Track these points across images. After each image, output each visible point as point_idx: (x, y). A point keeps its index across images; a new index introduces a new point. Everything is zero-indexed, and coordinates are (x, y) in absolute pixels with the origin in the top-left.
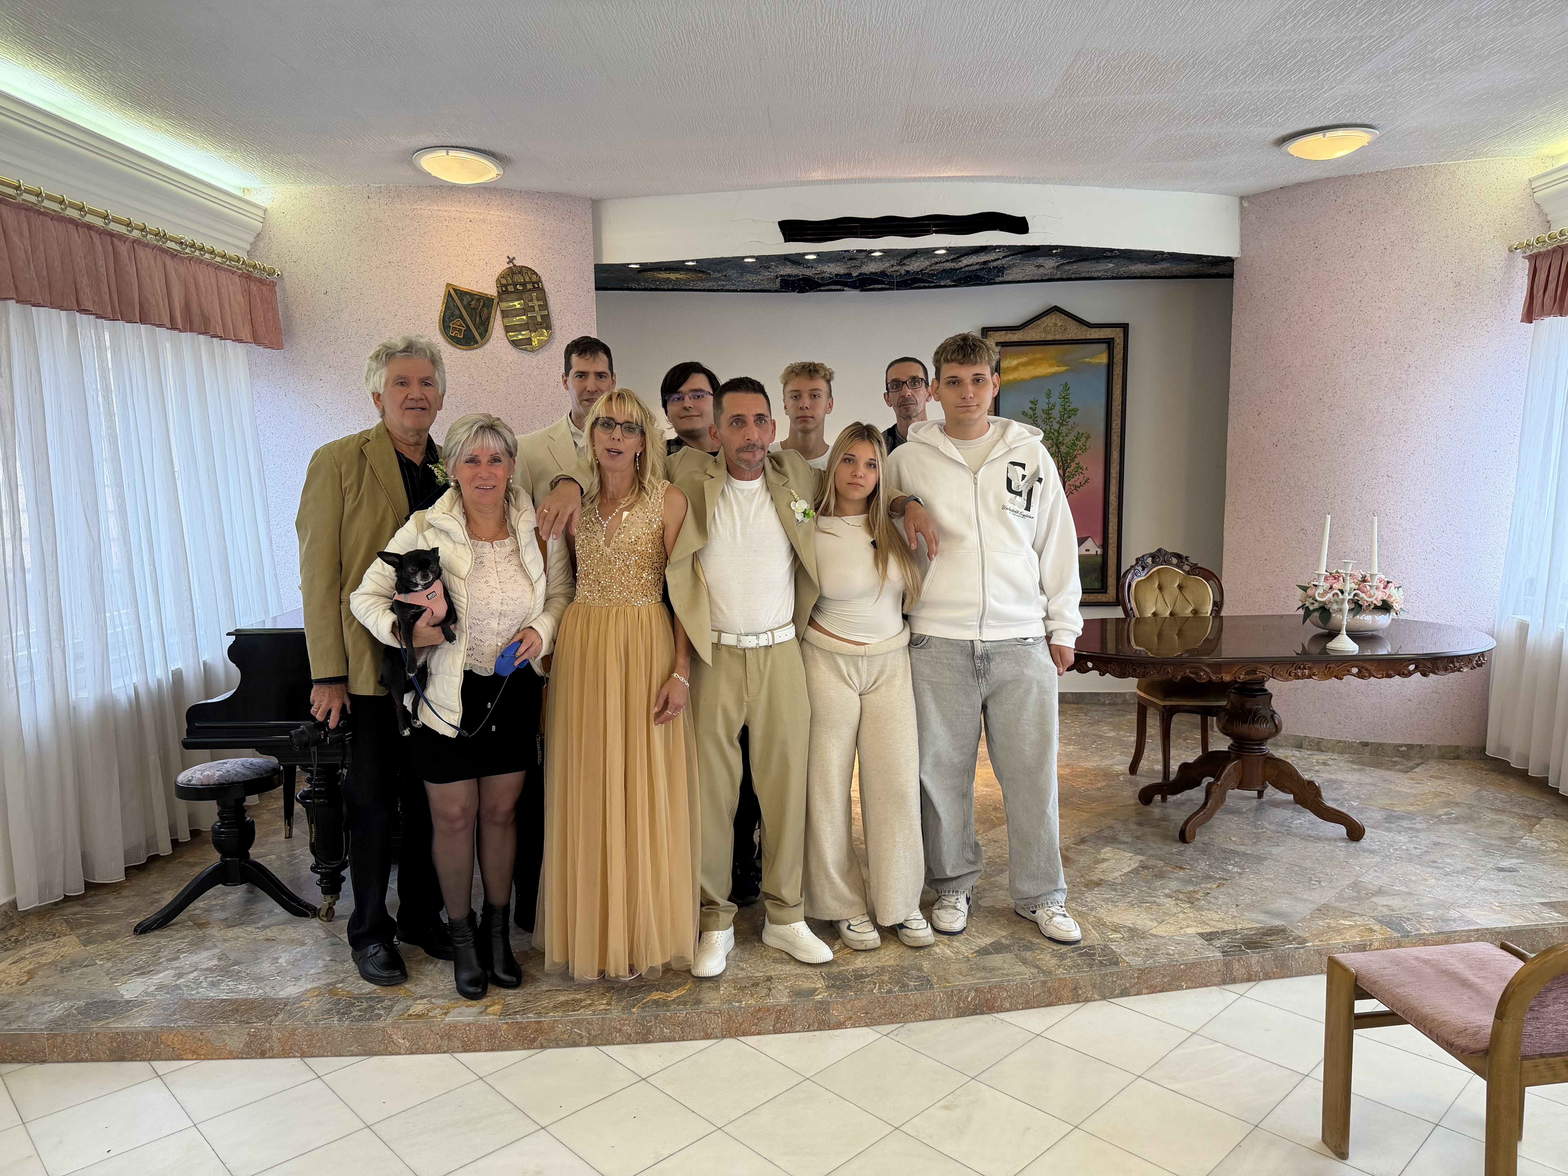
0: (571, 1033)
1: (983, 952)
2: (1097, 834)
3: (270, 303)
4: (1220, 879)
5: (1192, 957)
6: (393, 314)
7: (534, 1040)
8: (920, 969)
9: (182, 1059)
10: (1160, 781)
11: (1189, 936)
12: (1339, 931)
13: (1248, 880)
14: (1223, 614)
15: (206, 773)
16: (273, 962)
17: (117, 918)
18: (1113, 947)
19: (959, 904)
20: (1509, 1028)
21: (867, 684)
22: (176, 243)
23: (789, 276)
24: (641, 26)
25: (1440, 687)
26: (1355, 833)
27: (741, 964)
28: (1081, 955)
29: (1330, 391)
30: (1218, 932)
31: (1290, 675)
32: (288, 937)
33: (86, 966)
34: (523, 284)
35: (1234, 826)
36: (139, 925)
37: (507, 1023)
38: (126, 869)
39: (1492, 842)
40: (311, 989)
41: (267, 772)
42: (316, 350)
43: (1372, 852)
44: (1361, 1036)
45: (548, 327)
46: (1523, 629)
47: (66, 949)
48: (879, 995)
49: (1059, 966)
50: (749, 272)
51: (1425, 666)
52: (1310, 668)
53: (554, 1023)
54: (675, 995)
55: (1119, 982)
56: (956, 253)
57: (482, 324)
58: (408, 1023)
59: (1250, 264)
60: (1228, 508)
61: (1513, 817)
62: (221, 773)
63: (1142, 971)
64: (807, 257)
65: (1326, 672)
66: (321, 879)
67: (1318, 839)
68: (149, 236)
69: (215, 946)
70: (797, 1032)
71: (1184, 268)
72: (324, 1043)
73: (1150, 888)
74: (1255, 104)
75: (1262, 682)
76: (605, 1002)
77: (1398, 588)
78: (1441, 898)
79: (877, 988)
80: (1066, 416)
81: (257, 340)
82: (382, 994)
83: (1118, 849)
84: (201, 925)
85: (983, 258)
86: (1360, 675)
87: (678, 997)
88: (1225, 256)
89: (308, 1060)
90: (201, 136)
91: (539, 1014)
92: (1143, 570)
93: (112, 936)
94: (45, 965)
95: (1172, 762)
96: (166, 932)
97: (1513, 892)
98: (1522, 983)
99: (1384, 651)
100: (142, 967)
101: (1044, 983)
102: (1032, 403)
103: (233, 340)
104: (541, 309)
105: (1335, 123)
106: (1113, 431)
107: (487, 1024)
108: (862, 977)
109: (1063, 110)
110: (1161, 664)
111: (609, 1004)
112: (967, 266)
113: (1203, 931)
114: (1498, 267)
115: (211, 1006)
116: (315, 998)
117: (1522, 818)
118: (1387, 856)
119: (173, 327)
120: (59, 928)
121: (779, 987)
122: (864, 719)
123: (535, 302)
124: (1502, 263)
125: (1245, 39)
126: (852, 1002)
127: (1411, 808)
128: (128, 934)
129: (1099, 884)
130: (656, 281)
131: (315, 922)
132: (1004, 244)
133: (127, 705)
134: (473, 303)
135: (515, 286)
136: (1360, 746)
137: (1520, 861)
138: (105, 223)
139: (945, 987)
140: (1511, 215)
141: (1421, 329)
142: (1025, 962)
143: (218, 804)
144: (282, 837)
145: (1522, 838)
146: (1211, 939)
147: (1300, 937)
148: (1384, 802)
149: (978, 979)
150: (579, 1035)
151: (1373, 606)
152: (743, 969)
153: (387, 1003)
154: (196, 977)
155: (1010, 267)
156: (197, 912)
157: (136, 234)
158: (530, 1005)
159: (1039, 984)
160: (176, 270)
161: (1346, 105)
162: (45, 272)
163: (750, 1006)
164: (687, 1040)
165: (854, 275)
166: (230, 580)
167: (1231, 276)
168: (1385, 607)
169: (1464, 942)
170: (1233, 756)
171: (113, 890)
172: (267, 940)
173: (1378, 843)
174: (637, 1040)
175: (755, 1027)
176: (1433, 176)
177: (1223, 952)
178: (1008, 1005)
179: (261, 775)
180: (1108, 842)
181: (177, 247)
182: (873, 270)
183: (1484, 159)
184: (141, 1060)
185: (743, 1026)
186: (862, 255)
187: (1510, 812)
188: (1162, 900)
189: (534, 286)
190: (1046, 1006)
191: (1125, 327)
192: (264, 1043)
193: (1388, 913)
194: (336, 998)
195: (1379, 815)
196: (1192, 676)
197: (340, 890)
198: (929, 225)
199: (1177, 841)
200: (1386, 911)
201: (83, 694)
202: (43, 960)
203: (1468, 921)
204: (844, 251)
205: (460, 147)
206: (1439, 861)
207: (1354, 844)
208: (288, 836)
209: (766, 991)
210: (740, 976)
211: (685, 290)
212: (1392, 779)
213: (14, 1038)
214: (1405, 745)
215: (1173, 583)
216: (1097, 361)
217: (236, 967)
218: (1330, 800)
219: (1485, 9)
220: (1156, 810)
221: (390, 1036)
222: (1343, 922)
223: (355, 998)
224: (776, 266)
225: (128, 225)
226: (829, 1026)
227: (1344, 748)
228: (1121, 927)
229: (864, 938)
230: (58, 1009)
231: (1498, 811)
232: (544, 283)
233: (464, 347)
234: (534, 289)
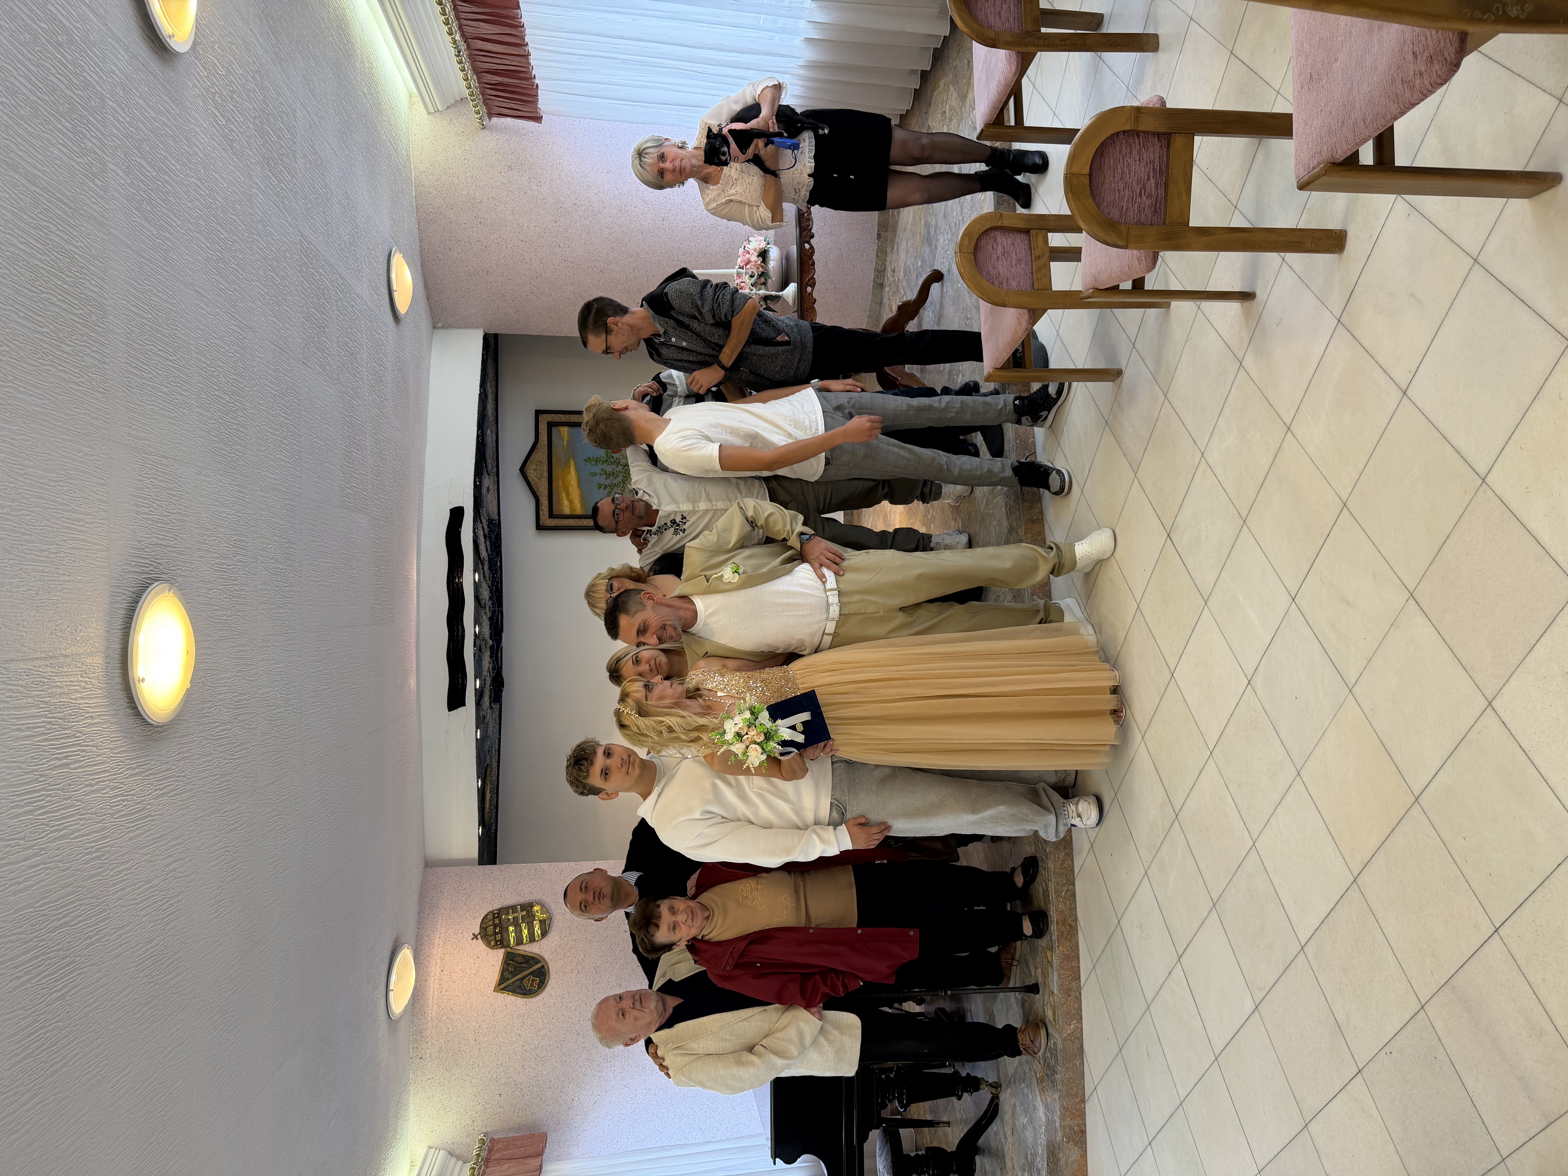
0: (1066, 898)
3: (508, 1143)
7: (1070, 926)
16: (1025, 1128)
23: (490, 697)
26: (937, 277)
29: (594, 264)
32: (1010, 1117)
34: (495, 926)
40: (1041, 1099)
42: (548, 1104)
45: (531, 905)
53: (1056, 912)
56: (478, 564)
57: (528, 961)
58: (1059, 1022)
59: (490, 321)
64: (477, 685)
66: (967, 1092)
67: (942, 304)
72: (1074, 1085)
74: (374, 354)
81: (540, 1154)
85: (482, 540)
88: (482, 340)
102: (600, 487)
104: (515, 911)
105: (386, 285)
107: (1059, 961)
112: (487, 550)
114: (497, 137)
116: (1046, 1094)
123: (510, 916)
124: (494, 136)
127: (922, 222)
130: (491, 810)
131: (1003, 1098)
132: (472, 525)
134: (510, 969)
135: (496, 933)
140: (455, 128)
141: (546, 195)
148: (918, 240)
151: (763, 264)
155: (488, 514)
165: (491, 642)
167: (499, 336)
168: (763, 254)
172: (1013, 1135)
173: (944, 260)
176: (423, 187)
179: (887, 1143)
182: (489, 628)
183: (411, 151)
186: (477, 642)
189: (497, 917)
191: (538, 412)
192: (1074, 1131)
194: (1045, 1077)
195: (927, 250)
198: (455, 587)
204: (474, 657)
205: (387, 980)
207: (945, 279)
208: (947, 1125)
216: (566, 435)
217: (1029, 1157)
218: (913, 292)
221: (1069, 1035)
223: (1045, 1062)
224: (484, 710)
232: (494, 909)
233: (547, 977)
234: (499, 917)
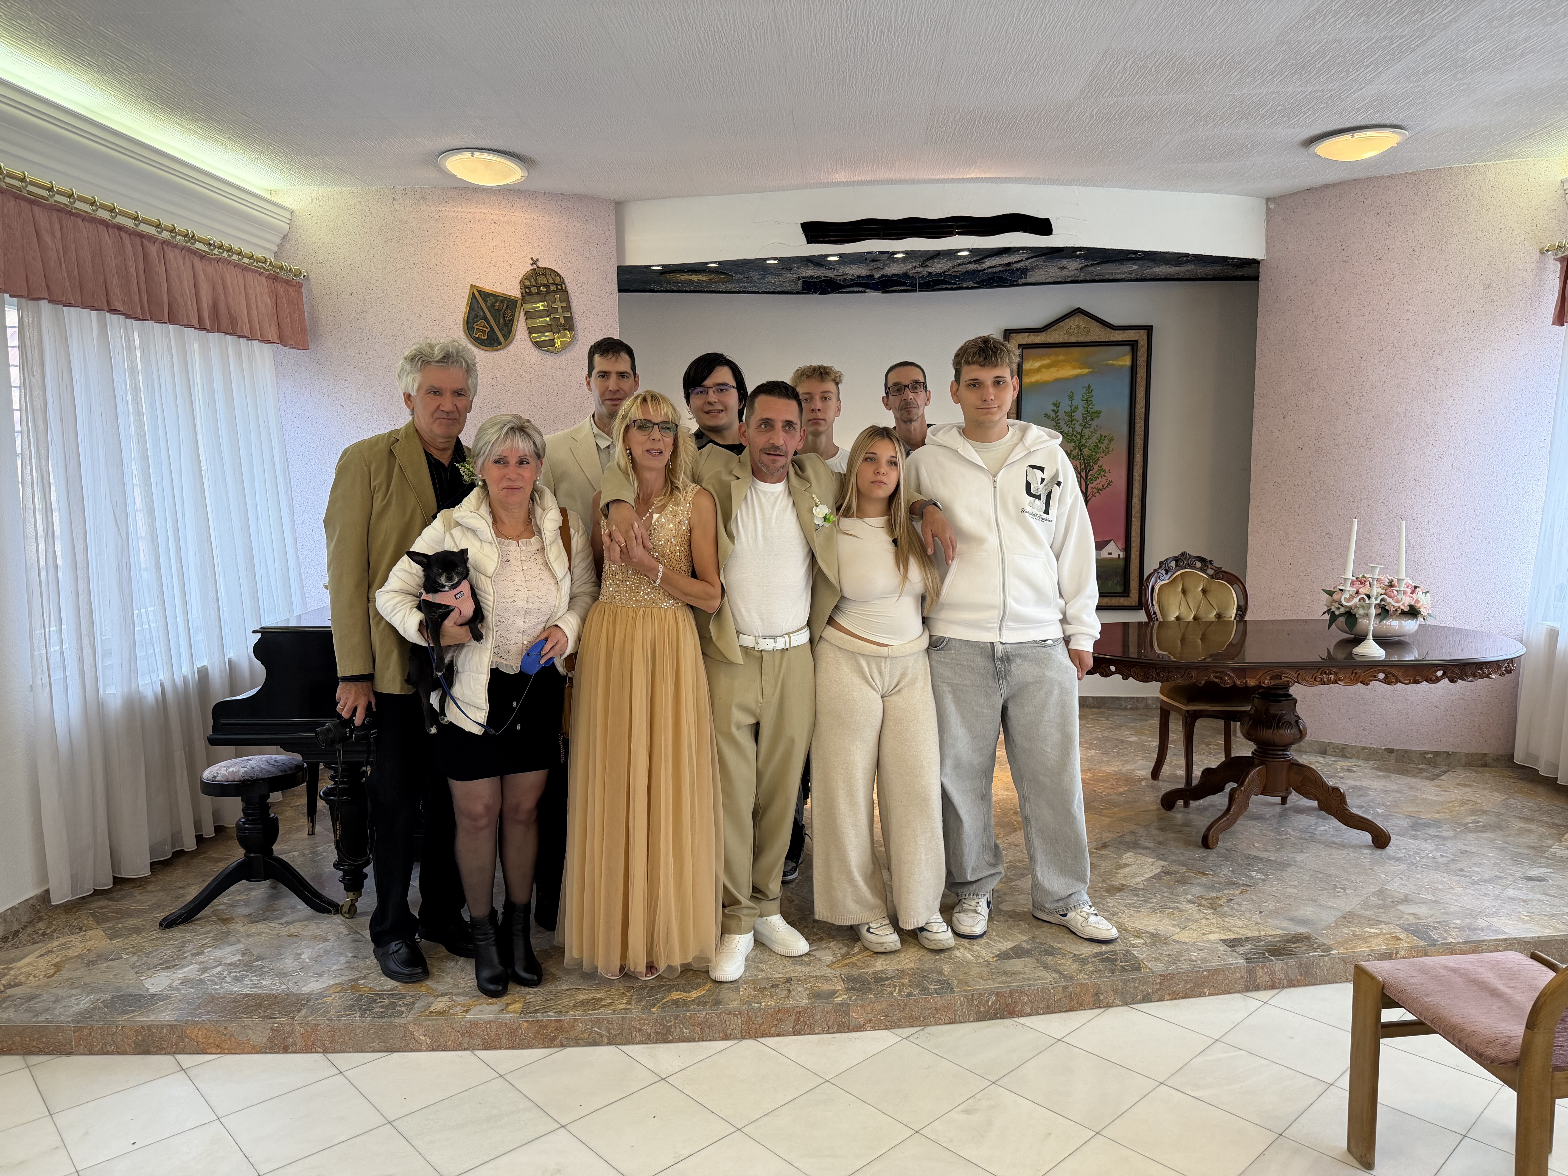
0: (591, 1033)
1: (1004, 956)
2: (1119, 839)
3: (297, 305)
4: (1243, 885)
5: (1215, 963)
6: (418, 315)
7: (555, 1038)
8: (940, 973)
9: (207, 1053)
10: (1182, 786)
11: (1212, 942)
12: (1364, 939)
13: (1271, 887)
14: (1247, 618)
15: (231, 769)
16: (296, 958)
17: (143, 912)
18: (1135, 953)
19: (979, 908)
20: (1540, 1039)
21: (889, 686)
22: (204, 244)
23: (811, 277)
24: (666, 28)
25: (1467, 694)
26: (1381, 840)
27: (760, 965)
28: (1103, 960)
29: (1357, 394)
30: (1241, 939)
31: (1315, 680)
32: (311, 933)
33: (111, 960)
34: (547, 286)
35: (1257, 832)
36: (164, 920)
37: (527, 1021)
38: (152, 864)
39: (1520, 851)
40: (333, 985)
41: (291, 769)
42: (342, 351)
43: (1398, 859)
44: (1389, 1047)
45: (571, 329)
46: (1553, 635)
47: (92, 943)
48: (899, 998)
49: (1081, 971)
50: (771, 274)
51: (1453, 672)
52: (1336, 674)
53: (574, 1022)
54: (695, 996)
55: (1141, 988)
56: (979, 255)
57: (506, 325)
58: (429, 1020)
59: (1276, 267)
60: (1253, 512)
61: (1543, 826)
62: (246, 769)
63: (1164, 977)
64: (829, 259)
65: (1352, 677)
66: (343, 876)
67: (1342, 846)
68: (178, 238)
69: (239, 941)
70: (816, 1034)
71: (1209, 270)
72: (346, 1038)
73: (1172, 894)
74: (1283, 105)
75: (1287, 687)
76: (625, 1001)
77: (1426, 593)
78: (1468, 907)
79: (897, 991)
80: (1088, 418)
81: (283, 341)
82: (403, 991)
83: (1140, 854)
84: (225, 921)
85: (1006, 259)
86: (1386, 681)
87: (697, 998)
88: (1251, 258)
89: (330, 1056)
90: (230, 138)
91: (559, 1012)
92: (1167, 573)
93: (138, 931)
94: (72, 958)
95: (1194, 767)
96: (190, 927)
97: (1542, 901)
98: (1553, 993)
99: (1411, 656)
100: (168, 962)
101: (1065, 988)
102: (1055, 405)
103: (260, 341)
104: (564, 310)
105: (1364, 123)
106: (1136, 433)
107: (508, 1022)
108: (882, 979)
109: (1089, 112)
110: (1184, 668)
111: (628, 1003)
112: (990, 267)
113: (1226, 938)
114: (1529, 270)
115: (235, 1001)
116: (337, 994)
117: (1552, 827)
118: (1413, 864)
119: (202, 328)
120: (86, 922)
121: (799, 989)
122: (886, 722)
123: (558, 303)
124: (1533, 265)
125: (1273, 39)
126: (871, 1005)
127: (1437, 816)
128: (153, 929)
129: (1121, 889)
130: (678, 283)
131: (337, 919)
132: (1028, 246)
133: (154, 701)
134: (497, 304)
135: (538, 287)
136: (1386, 753)
137: (1549, 871)
138: (135, 224)
139: (965, 991)
140: (1542, 217)
141: (1450, 332)
142: (1046, 967)
143: (243, 800)
144: (305, 834)
145: (1551, 847)
146: (1234, 946)
147: (1325, 944)
148: (1410, 809)
149: (999, 983)
150: (599, 1034)
151: (1400, 612)
152: (762, 970)
153: (409, 1000)
154: (219, 972)
155: (1033, 269)
156: (221, 907)
157: (165, 235)
158: (551, 1003)
159: (1060, 989)
160: (204, 271)
161: (1375, 106)
162: (76, 273)
163: (769, 1007)
164: (706, 1041)
165: (876, 276)
166: (255, 578)
167: (1256, 278)
168: (1413, 612)
169: (1491, 951)
170: (1256, 761)
171: (138, 884)
172: (290, 936)
173: (1404, 851)
174: (657, 1040)
175: (774, 1028)
176: (1463, 178)
177: (1246, 959)
178: (1029, 1010)
179: (286, 771)
180: (1130, 847)
181: (205, 248)
182: (895, 272)
183: (1515, 160)
184: (165, 1054)
185: (762, 1028)
186: (885, 257)
187: (1538, 821)
188: (1185, 906)
189: (557, 288)
190: (1067, 1011)
191: (1149, 329)
192: (287, 1038)
193: (1414, 921)
194: (358, 994)
195: (1404, 823)
196: (1217, 680)
197: (363, 887)
198: (951, 227)
199: (1200, 847)
200: (1412, 920)
201: (111, 690)
202: (70, 953)
203: (1496, 931)
204: (867, 253)
205: (485, 149)
206: (1466, 869)
207: (1379, 852)
208: (311, 833)
209: (785, 992)
210: (760, 977)
211: (707, 292)
212: (1419, 787)
213: (41, 1030)
214: (1432, 753)
215: (1197, 586)
216: (1121, 363)
217: (260, 962)
218: (1355, 806)
219: (1518, 8)
220: (1178, 815)
221: (412, 1033)
222: (1368, 930)
223: (377, 995)
224: (798, 268)
225: (158, 226)
226: (848, 1029)
227: (1369, 754)
228: (1142, 933)
229: (884, 941)
230: (85, 1002)
231: (1526, 819)
232: (567, 284)
233: (487, 348)
234: (558, 290)
